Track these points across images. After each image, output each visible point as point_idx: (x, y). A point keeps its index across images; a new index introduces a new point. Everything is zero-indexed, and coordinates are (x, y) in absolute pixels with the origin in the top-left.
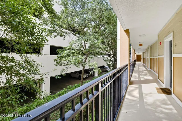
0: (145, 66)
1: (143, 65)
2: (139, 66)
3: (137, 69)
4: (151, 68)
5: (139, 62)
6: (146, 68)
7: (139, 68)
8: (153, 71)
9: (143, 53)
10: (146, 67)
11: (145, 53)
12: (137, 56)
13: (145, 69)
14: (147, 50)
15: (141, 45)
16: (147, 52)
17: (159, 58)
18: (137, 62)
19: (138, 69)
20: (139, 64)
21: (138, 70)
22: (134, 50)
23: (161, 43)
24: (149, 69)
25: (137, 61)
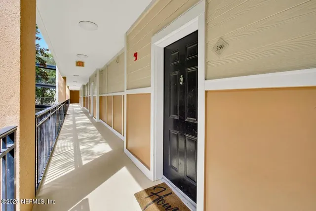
0: (87, 113)
1: (83, 110)
2: (76, 114)
3: (71, 123)
4: (101, 118)
5: (75, 105)
6: (91, 118)
7: (76, 118)
8: (105, 124)
9: (84, 86)
10: (91, 115)
11: (86, 88)
12: (71, 92)
13: (87, 120)
14: (92, 79)
15: (80, 64)
16: (92, 84)
17: (127, 95)
18: (71, 106)
19: (74, 121)
20: (75, 109)
21: (75, 125)
22: (65, 78)
23: (136, 55)
24: (97, 119)
25: (71, 103)
